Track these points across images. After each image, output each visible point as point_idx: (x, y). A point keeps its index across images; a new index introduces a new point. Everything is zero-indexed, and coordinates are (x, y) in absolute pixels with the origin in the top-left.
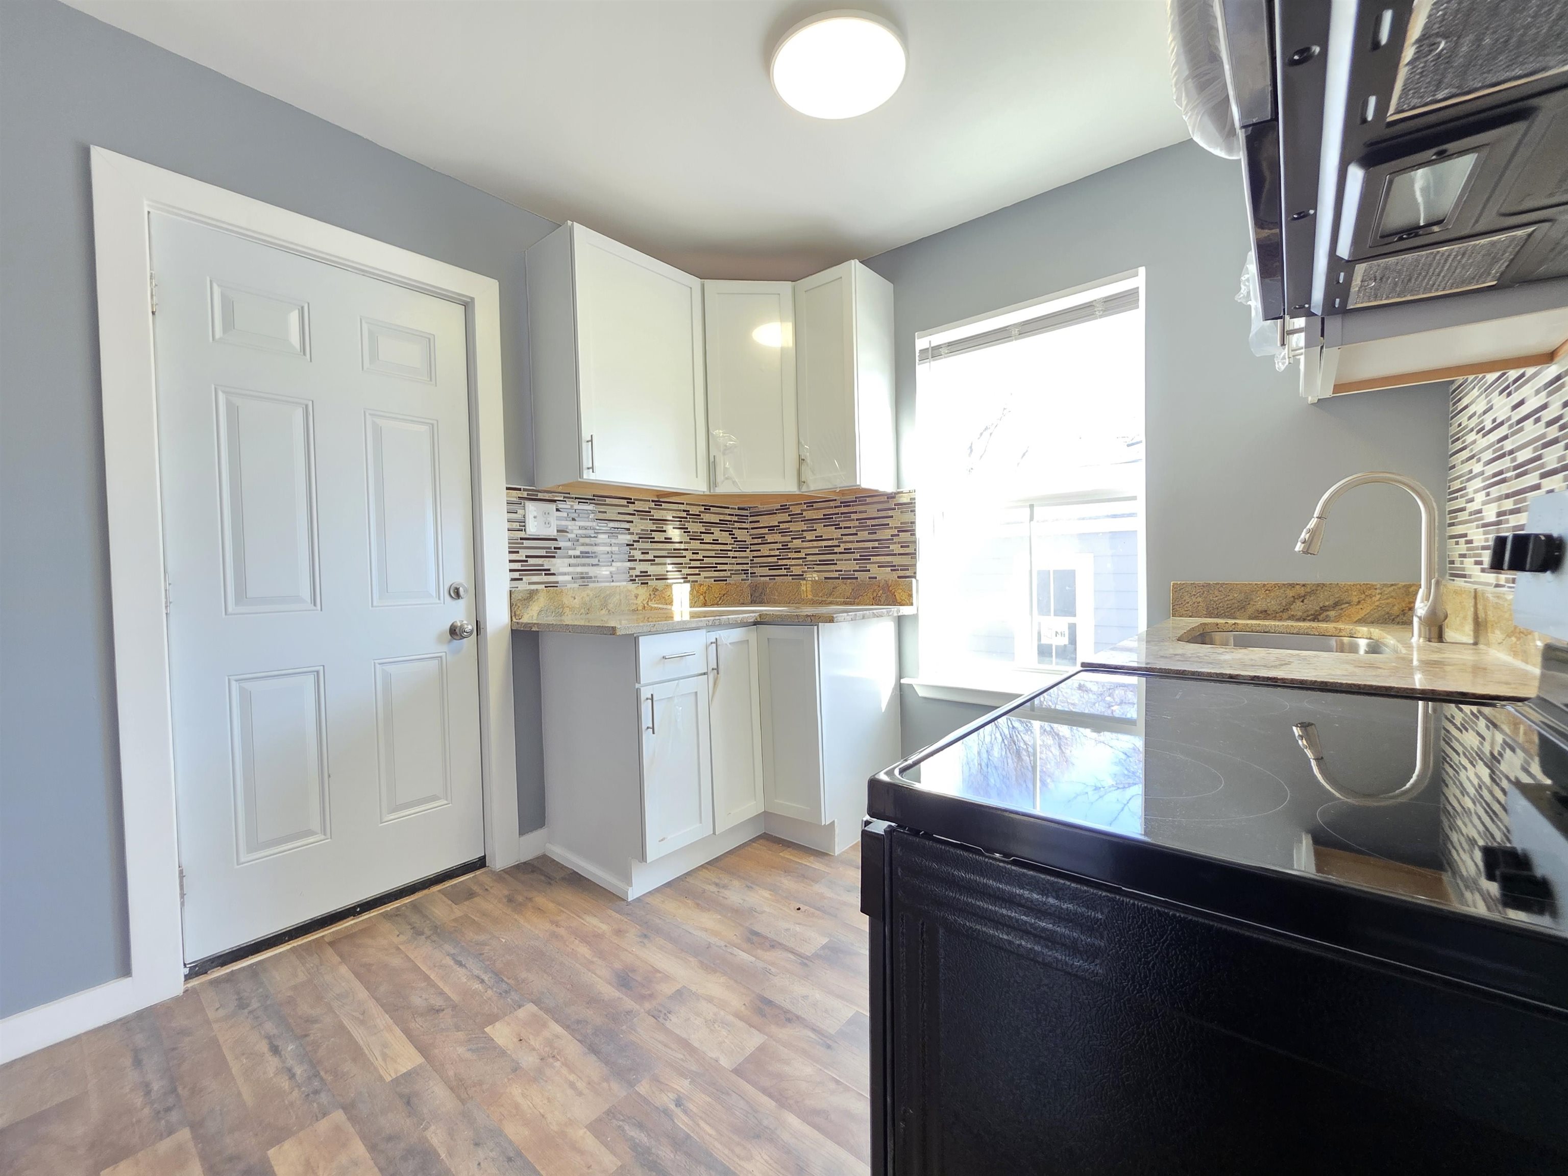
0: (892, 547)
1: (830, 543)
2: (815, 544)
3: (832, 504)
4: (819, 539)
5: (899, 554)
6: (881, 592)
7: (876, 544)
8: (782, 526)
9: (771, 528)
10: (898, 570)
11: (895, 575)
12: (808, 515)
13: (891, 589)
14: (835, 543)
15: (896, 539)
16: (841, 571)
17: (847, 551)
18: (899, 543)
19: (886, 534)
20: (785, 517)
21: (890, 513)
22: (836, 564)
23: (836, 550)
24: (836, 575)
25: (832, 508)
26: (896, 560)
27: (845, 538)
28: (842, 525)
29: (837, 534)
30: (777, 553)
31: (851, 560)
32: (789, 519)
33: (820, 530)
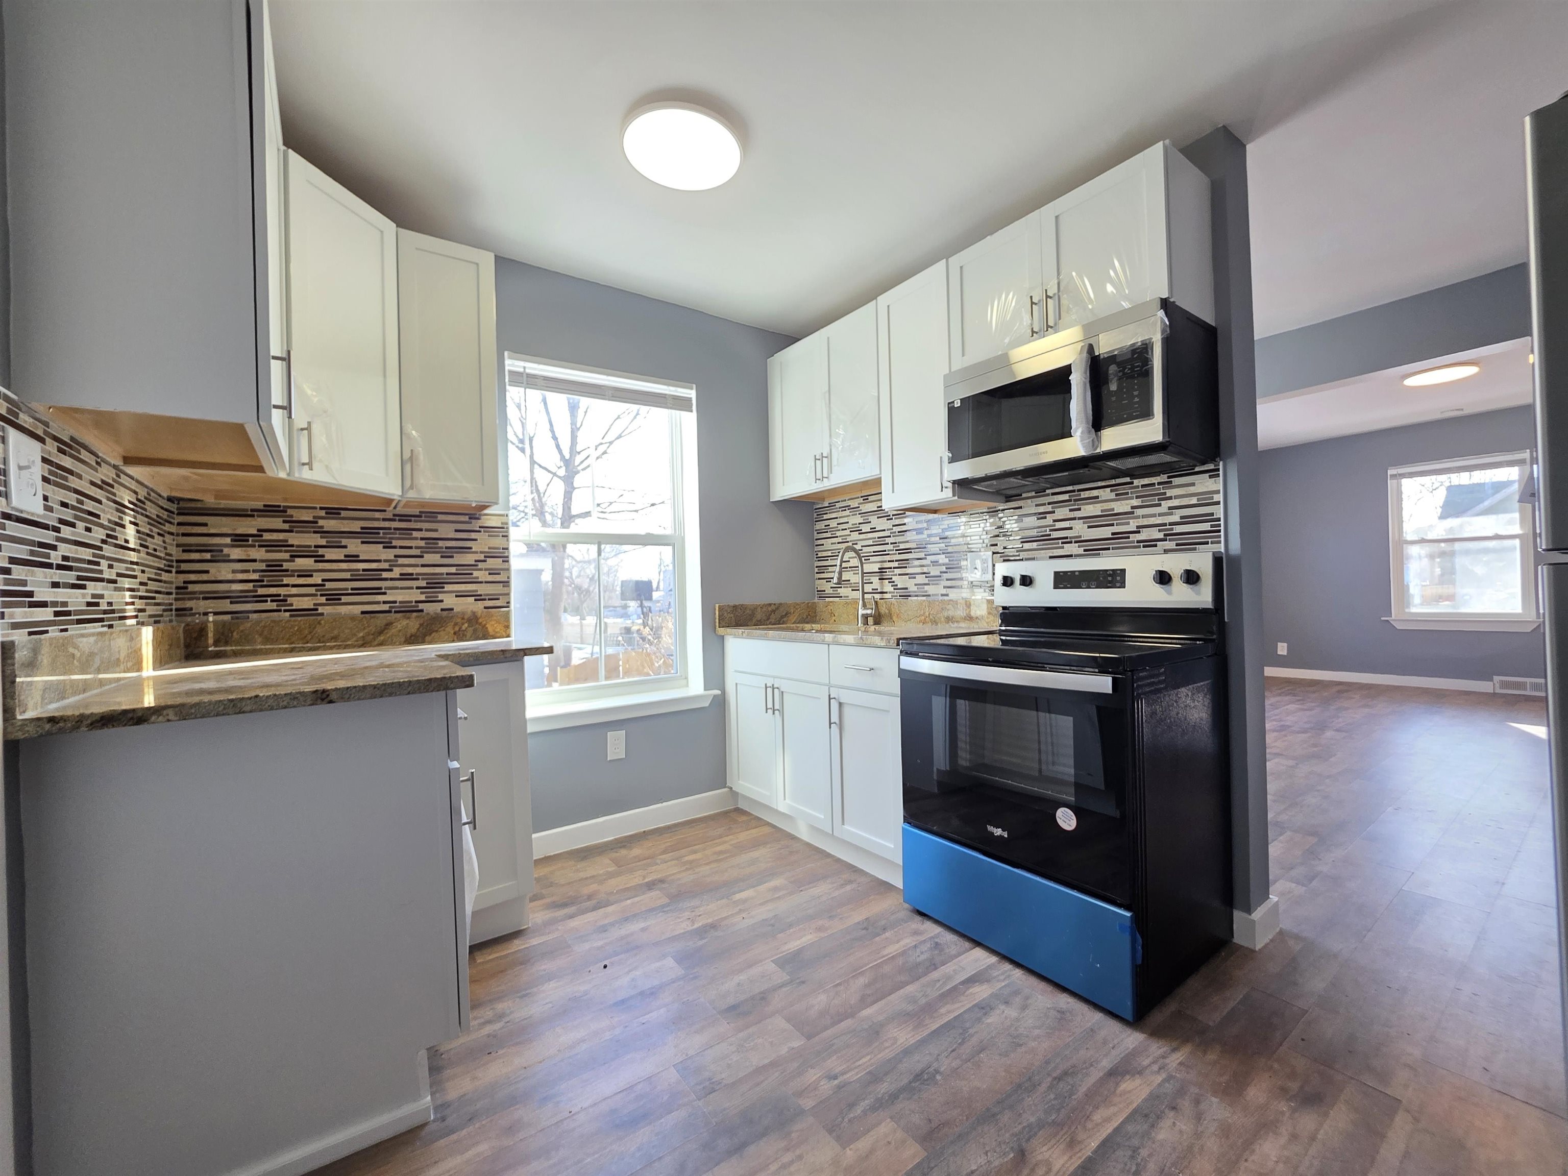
0: (476, 574)
1: (374, 566)
2: (344, 566)
3: (377, 515)
4: (353, 558)
5: (486, 582)
6: (466, 625)
7: (453, 570)
8: (267, 536)
9: (240, 540)
10: (485, 600)
11: (481, 605)
12: (330, 524)
13: (480, 620)
14: (386, 566)
15: (481, 565)
16: (395, 602)
17: (405, 577)
18: (486, 570)
19: (469, 559)
20: (277, 523)
21: (473, 535)
22: (385, 593)
23: (385, 575)
24: (386, 607)
25: (378, 519)
26: (482, 589)
27: (401, 561)
28: (394, 543)
29: (390, 554)
30: (255, 576)
31: (412, 588)
32: (286, 526)
33: (354, 546)
